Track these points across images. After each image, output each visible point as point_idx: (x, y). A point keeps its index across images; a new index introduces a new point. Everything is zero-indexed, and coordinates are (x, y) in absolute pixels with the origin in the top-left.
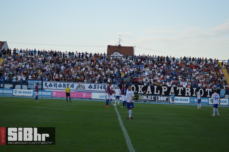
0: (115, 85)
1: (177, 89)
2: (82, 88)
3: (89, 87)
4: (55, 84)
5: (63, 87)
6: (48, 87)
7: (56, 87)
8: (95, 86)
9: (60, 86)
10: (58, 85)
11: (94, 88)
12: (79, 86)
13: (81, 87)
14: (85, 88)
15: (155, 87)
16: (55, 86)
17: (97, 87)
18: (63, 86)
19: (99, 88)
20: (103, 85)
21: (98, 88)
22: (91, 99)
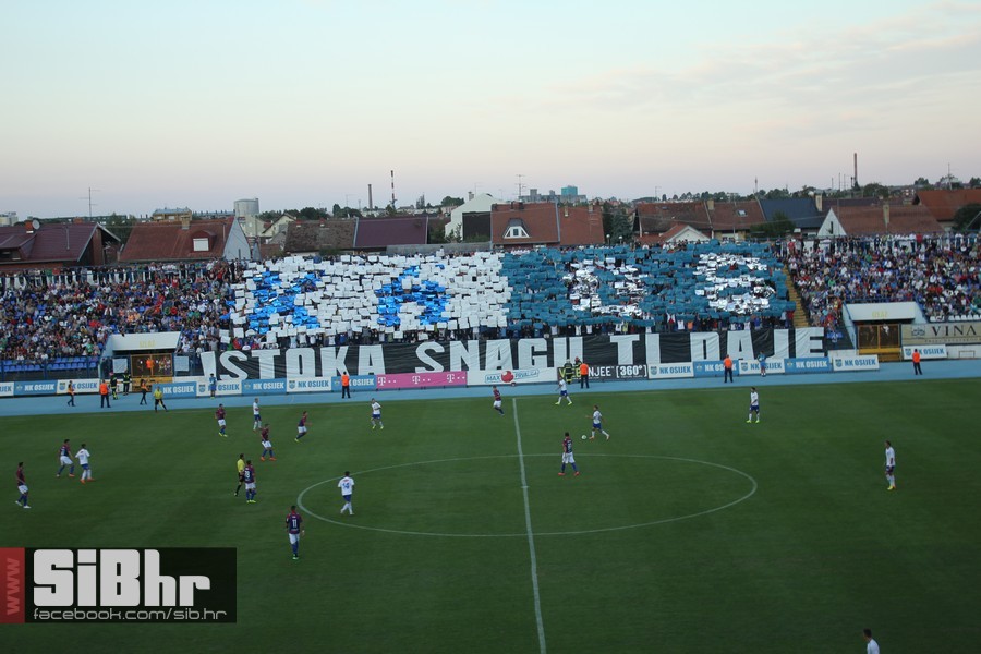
22: (467, 387)
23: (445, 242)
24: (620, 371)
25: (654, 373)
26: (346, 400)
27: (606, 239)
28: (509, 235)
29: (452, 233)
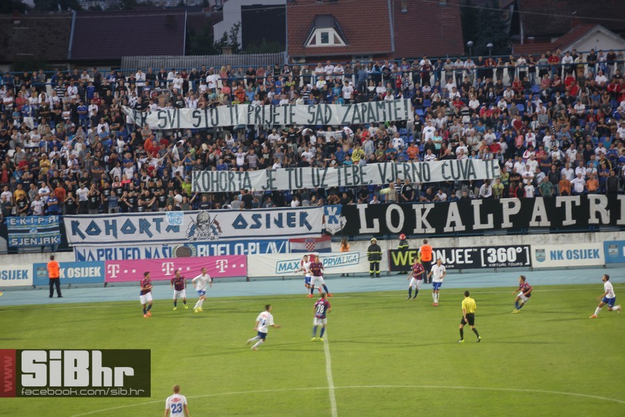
0: (329, 208)
1: (558, 205)
2: (211, 230)
3: (235, 225)
4: (111, 224)
5: (141, 232)
6: (83, 237)
7: (115, 235)
8: (255, 217)
9: (128, 228)
10: (120, 225)
11: (252, 227)
12: (197, 225)
13: (204, 226)
14: (219, 228)
15: (476, 204)
16: (111, 231)
17: (263, 220)
18: (138, 228)
19: (272, 224)
20: (285, 213)
21: (268, 226)
22: (248, 280)
23: (214, 52)
24: (487, 255)
25: (541, 259)
26: (55, 300)
27: (467, 48)
28: (314, 42)
29: (225, 38)
